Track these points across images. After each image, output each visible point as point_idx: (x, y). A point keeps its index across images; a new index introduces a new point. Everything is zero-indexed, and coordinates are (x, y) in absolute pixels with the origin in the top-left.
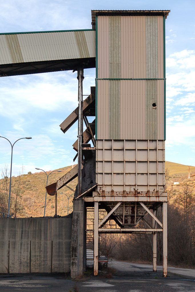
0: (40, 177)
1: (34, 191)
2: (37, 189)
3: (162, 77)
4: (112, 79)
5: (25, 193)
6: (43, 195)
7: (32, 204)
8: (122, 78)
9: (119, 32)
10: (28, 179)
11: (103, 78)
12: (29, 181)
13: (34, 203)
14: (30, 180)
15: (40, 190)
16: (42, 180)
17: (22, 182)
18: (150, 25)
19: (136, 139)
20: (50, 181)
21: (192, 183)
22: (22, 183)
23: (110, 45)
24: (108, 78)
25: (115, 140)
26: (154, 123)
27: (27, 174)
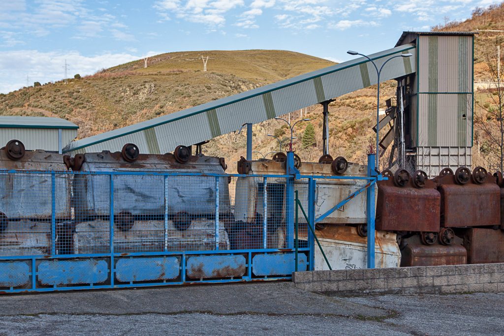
0: (95, 83)
1: (88, 109)
2: (93, 105)
3: (471, 92)
4: (431, 93)
5: (73, 113)
6: (104, 117)
7: (87, 132)
8: (439, 92)
9: (436, 50)
10: (76, 87)
11: (423, 92)
12: (79, 92)
13: (90, 131)
14: (80, 90)
15: (99, 108)
16: (100, 89)
17: (68, 93)
18: (462, 45)
19: (450, 146)
20: (113, 92)
21: (354, 102)
22: (67, 95)
23: (429, 63)
24: (427, 92)
25: (433, 147)
26: (463, 132)
27: (73, 77)
